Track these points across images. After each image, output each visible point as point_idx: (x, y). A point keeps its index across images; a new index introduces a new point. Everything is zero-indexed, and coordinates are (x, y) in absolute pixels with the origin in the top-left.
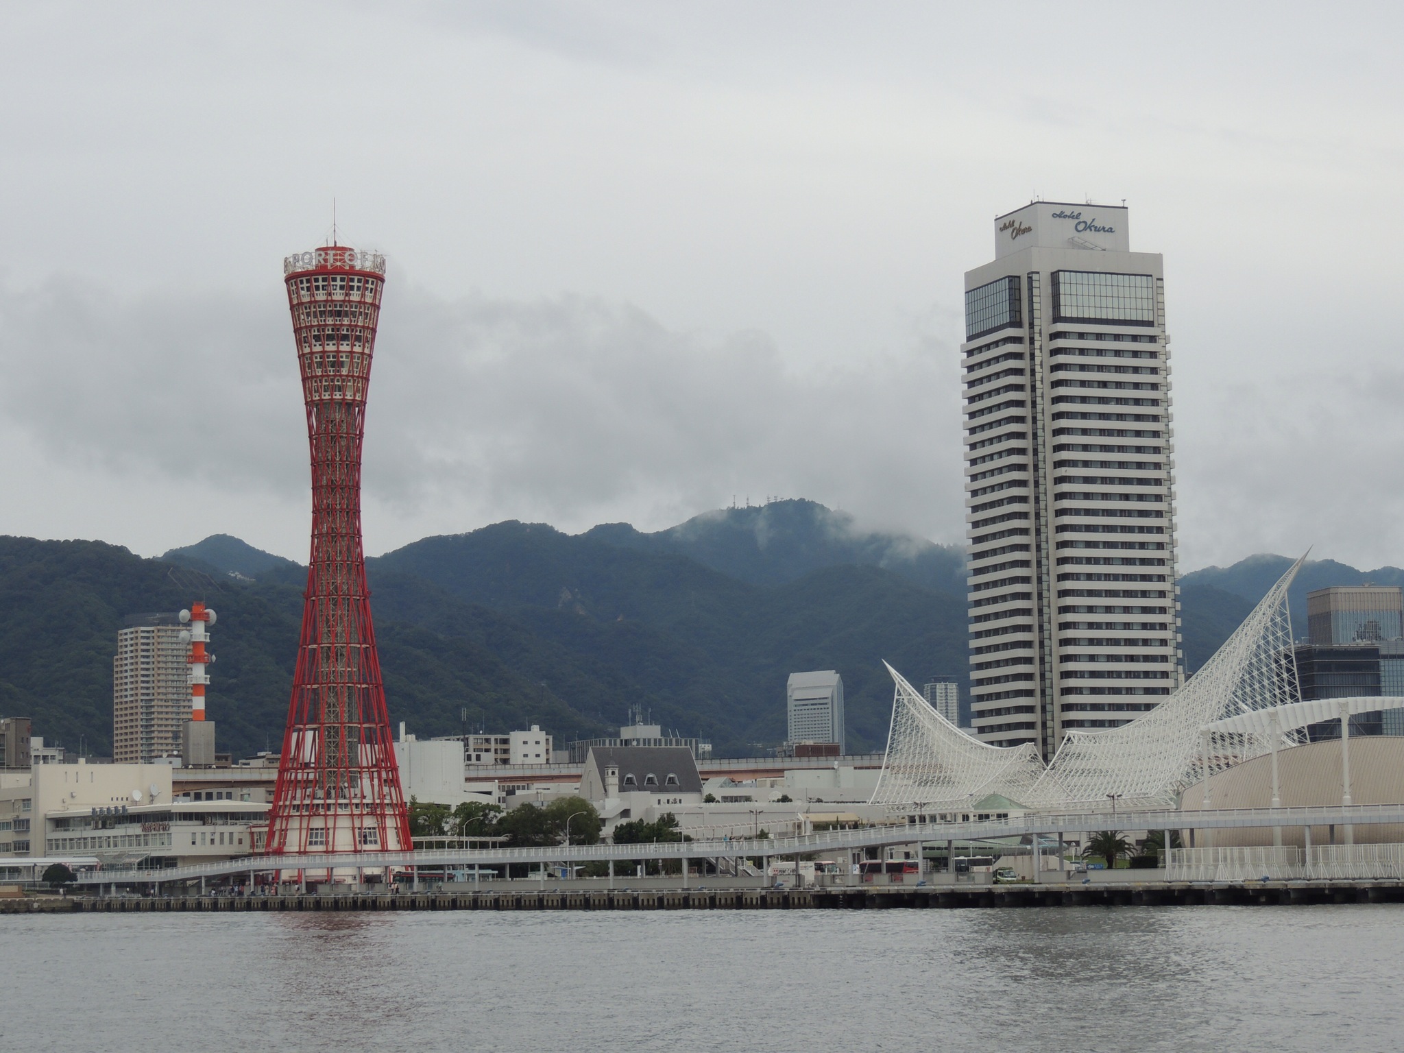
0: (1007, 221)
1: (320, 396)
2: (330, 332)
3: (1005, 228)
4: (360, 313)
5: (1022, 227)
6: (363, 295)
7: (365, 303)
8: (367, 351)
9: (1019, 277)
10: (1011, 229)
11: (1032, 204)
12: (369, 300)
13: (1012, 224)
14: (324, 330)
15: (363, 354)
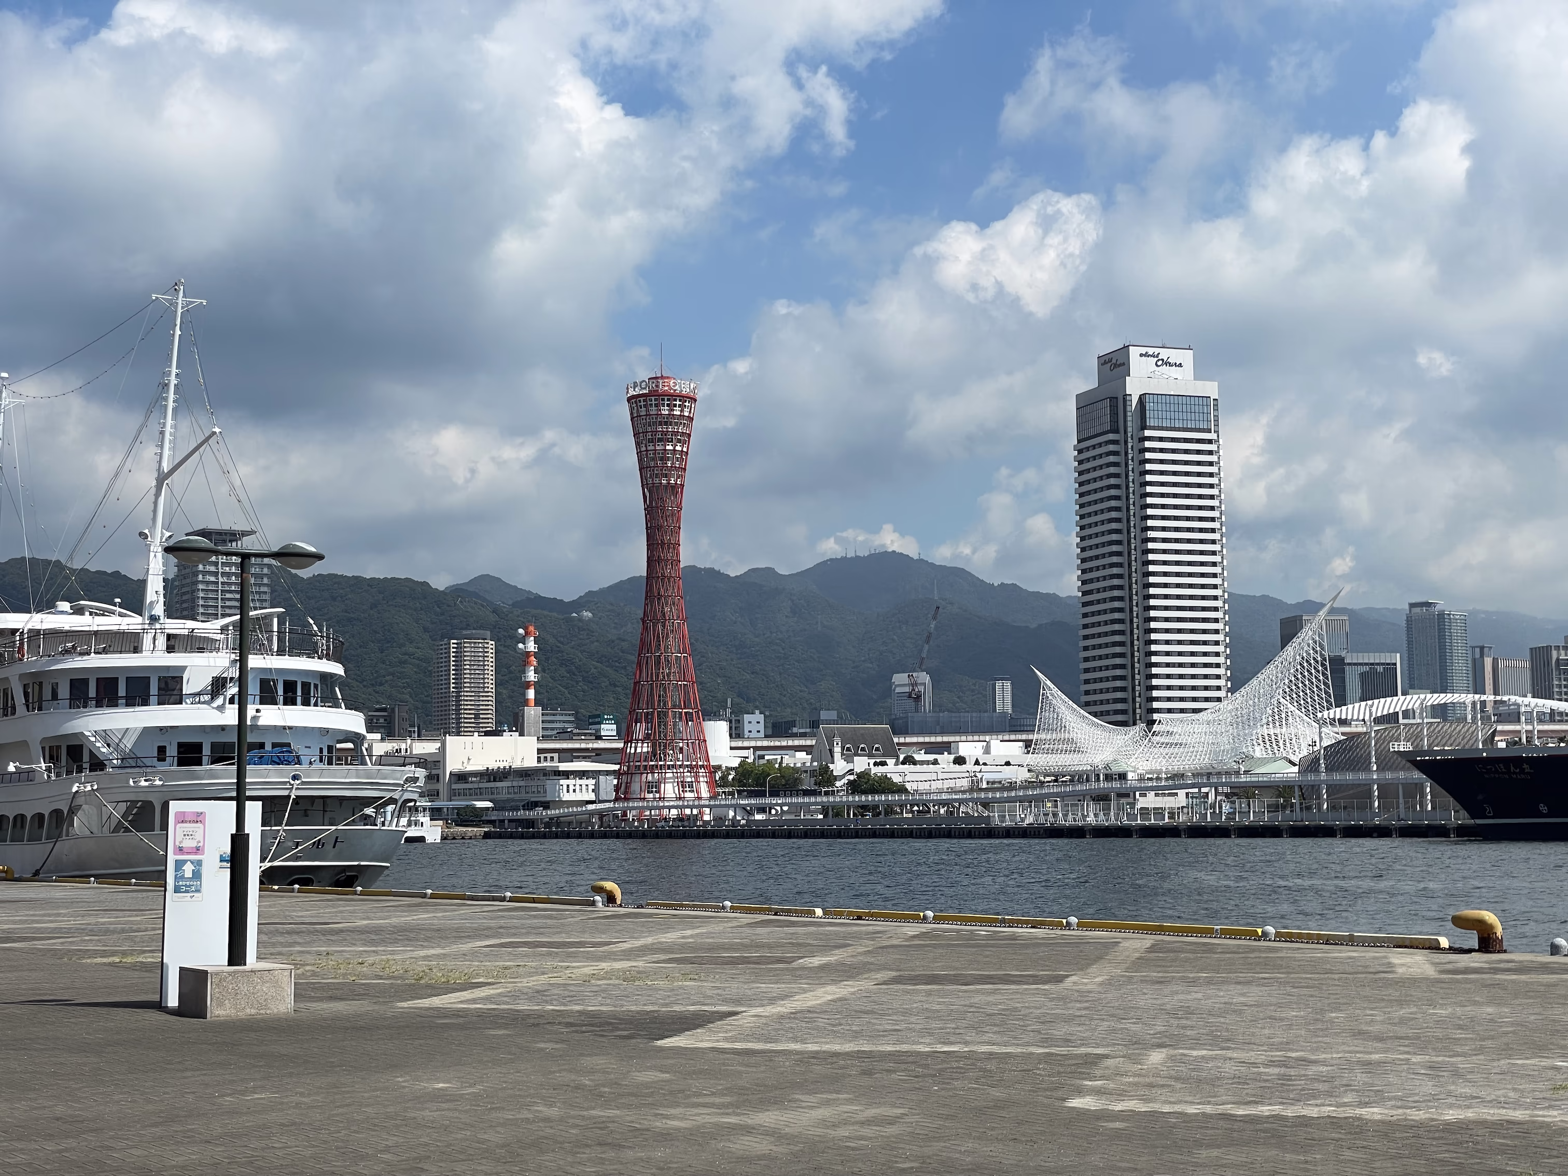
0: (1107, 358)
1: (653, 480)
2: (660, 436)
3: (1105, 363)
4: (681, 423)
5: (1118, 363)
6: (682, 411)
7: (684, 416)
8: (685, 449)
9: (1117, 398)
10: (1110, 364)
11: (1124, 347)
12: (686, 414)
13: (1110, 360)
14: (655, 435)
15: (682, 451)
